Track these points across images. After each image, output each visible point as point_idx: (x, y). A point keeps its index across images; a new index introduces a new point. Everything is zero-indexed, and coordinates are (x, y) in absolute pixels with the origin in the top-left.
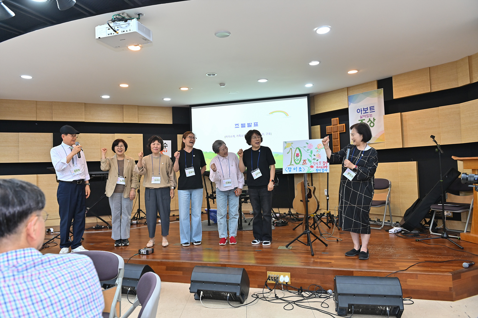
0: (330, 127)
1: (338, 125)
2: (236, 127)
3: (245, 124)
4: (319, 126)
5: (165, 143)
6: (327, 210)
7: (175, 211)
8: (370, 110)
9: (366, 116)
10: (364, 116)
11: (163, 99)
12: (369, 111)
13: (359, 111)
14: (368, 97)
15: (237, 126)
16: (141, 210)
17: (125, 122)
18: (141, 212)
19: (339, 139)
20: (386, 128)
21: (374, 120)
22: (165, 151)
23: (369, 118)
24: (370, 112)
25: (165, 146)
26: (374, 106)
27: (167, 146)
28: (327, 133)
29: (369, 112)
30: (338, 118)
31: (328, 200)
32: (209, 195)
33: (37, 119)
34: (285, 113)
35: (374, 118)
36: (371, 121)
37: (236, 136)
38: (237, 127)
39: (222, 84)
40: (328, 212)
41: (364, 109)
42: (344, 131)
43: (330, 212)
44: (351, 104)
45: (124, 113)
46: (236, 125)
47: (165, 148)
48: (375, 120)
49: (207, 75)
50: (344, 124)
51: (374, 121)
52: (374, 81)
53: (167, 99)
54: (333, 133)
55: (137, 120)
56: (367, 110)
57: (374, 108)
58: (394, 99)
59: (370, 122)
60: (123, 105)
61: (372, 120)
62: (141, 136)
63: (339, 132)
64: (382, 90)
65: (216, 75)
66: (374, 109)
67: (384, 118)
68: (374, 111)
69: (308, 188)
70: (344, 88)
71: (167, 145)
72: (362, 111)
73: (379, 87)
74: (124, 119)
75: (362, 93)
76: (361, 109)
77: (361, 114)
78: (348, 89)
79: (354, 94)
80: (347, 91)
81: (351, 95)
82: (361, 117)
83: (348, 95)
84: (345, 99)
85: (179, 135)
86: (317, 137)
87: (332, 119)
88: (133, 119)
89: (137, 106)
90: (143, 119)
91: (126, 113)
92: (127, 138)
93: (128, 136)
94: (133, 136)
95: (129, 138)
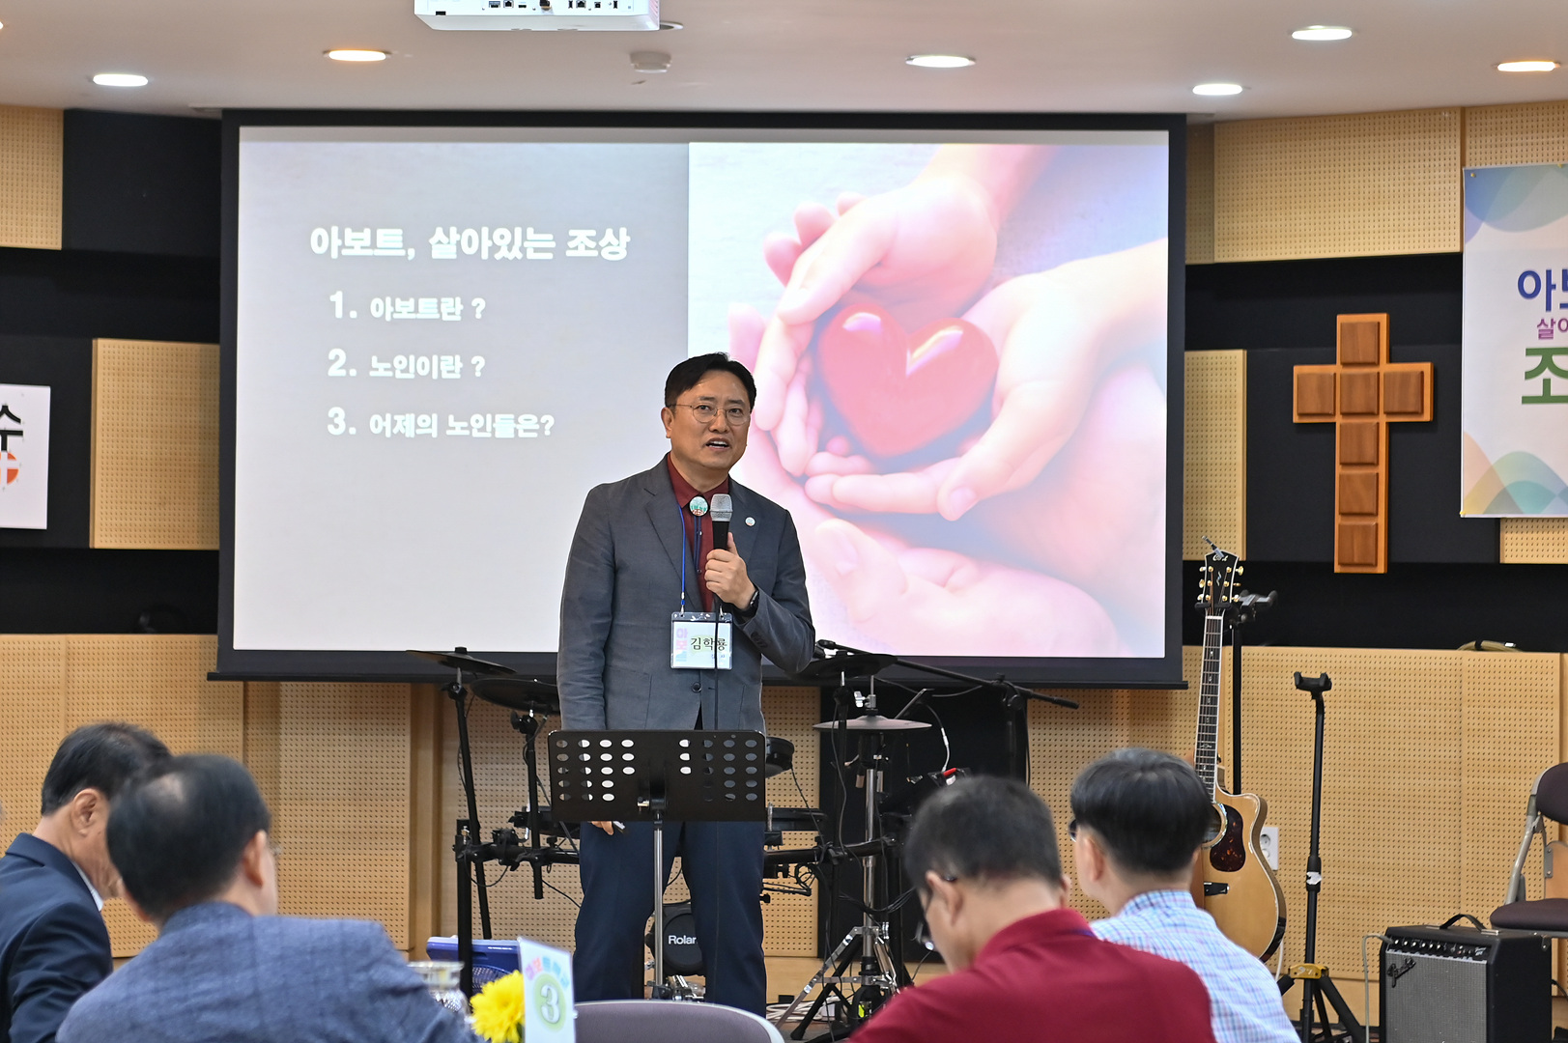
0: (1321, 377)
1: (1385, 367)
4: (1237, 358)
6: (1310, 957)
10: (1564, 325)
11: (89, 78)
13: (1532, 284)
19: (1382, 469)
27: (20, 433)
28: (1301, 415)
30: (1382, 318)
31: (1313, 890)
32: (486, 838)
40: (1311, 974)
42: (1422, 413)
43: (1325, 971)
44: (1485, 228)
50: (1426, 367)
54: (1339, 420)
63: (1383, 420)
69: (1225, 806)
70: (1435, 111)
72: (1550, 287)
75: (1563, 166)
76: (1549, 273)
77: (1549, 308)
78: (1468, 121)
79: (1509, 165)
80: (1458, 133)
81: (1483, 166)
82: (1543, 327)
83: (1467, 159)
84: (1442, 185)
85: (107, 349)
86: (1219, 433)
87: (1341, 319)
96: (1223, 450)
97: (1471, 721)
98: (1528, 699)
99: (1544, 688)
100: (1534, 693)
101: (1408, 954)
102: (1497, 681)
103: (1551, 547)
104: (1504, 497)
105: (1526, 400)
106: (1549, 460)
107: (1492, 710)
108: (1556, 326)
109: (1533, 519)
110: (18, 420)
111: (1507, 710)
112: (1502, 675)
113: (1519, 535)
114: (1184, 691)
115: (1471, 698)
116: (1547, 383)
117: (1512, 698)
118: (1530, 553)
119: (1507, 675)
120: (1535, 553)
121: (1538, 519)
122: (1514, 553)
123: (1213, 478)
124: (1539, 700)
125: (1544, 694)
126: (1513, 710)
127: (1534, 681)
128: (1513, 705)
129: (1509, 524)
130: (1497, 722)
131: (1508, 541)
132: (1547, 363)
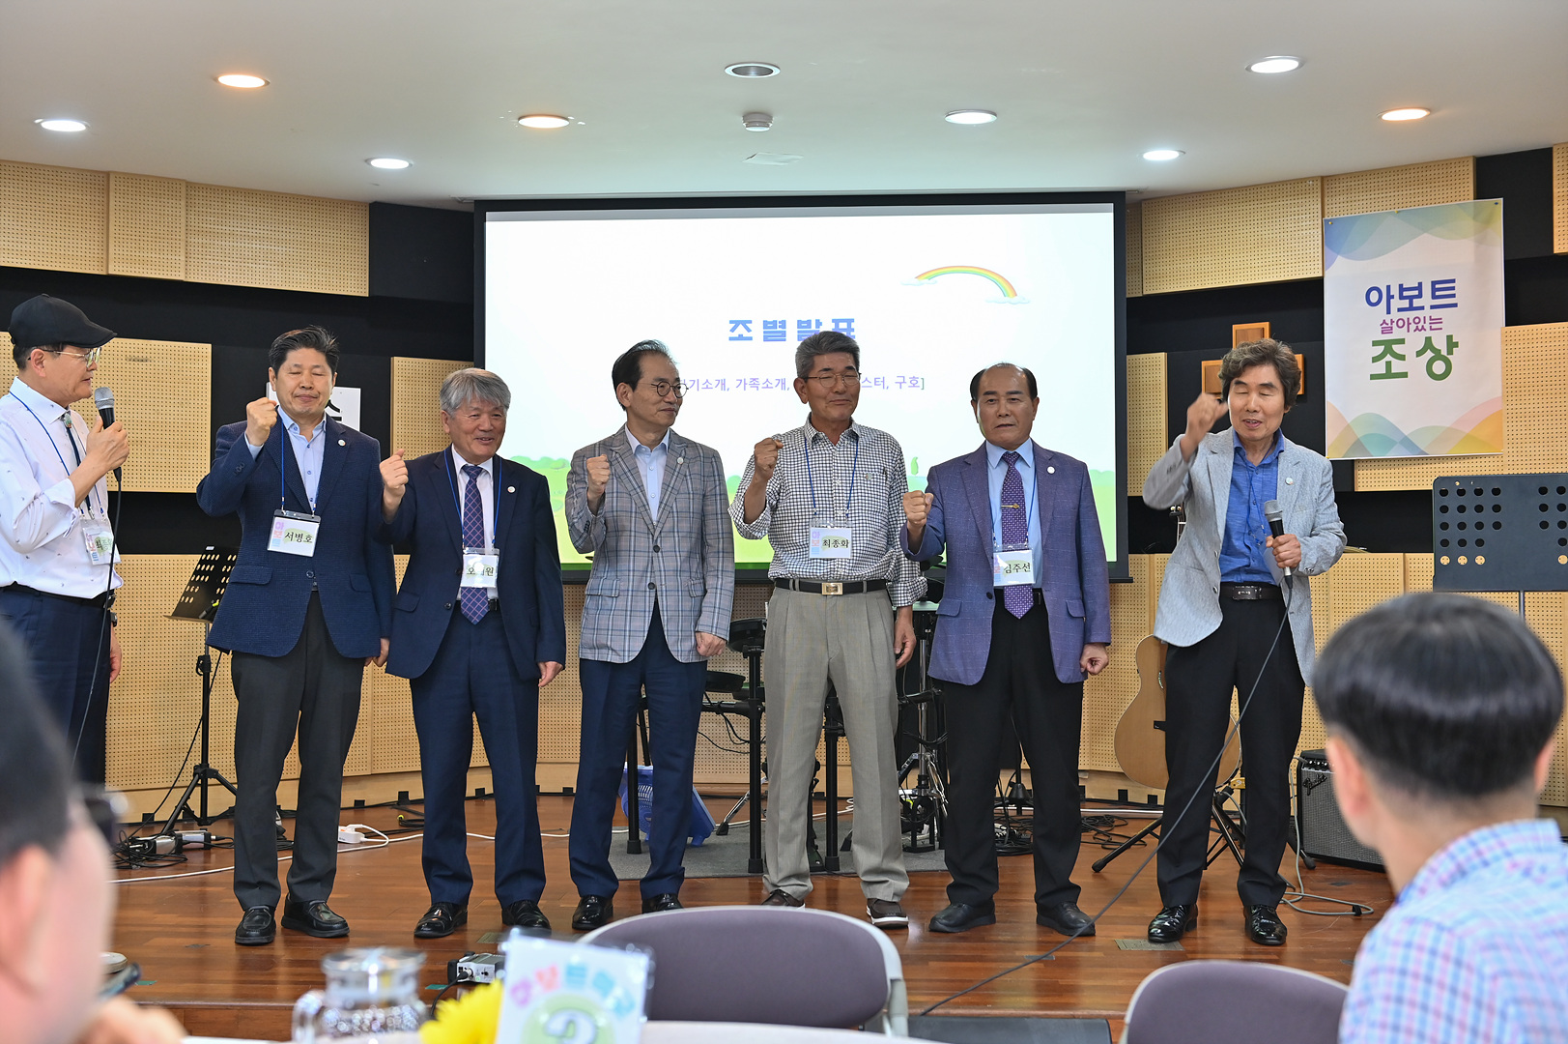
2: (735, 334)
3: (783, 324)
4: (1162, 357)
7: (363, 783)
8: (1434, 297)
9: (1413, 327)
10: (1401, 323)
11: (368, 161)
12: (1426, 300)
13: (1374, 296)
14: (1426, 235)
15: (741, 330)
16: (215, 774)
17: (116, 269)
18: (210, 781)
20: (1512, 387)
21: (1452, 344)
23: (1428, 333)
24: (1432, 307)
26: (1453, 281)
29: (1427, 308)
30: (1266, 325)
34: (1000, 280)
35: (1449, 338)
36: (1437, 352)
37: (731, 383)
38: (741, 338)
39: (756, 117)
41: (1402, 289)
44: (1340, 259)
46: (736, 323)
48: (1456, 345)
49: (729, 71)
51: (1450, 352)
52: (1460, 160)
53: (389, 164)
55: (183, 263)
56: (1420, 296)
57: (1453, 288)
58: (1558, 256)
59: (1429, 354)
60: (108, 174)
61: (1440, 344)
62: (201, 353)
64: (1496, 207)
65: (776, 71)
66: (1453, 296)
67: (1505, 342)
68: (1455, 305)
70: (1303, 180)
72: (1390, 297)
73: (1481, 193)
74: (111, 251)
75: (1398, 212)
76: (1388, 287)
77: (1389, 312)
78: (1326, 187)
79: (1357, 214)
80: (1319, 194)
81: (1338, 216)
82: (1384, 325)
83: (1326, 212)
84: (1308, 232)
85: (400, 364)
86: (1148, 410)
87: (1235, 327)
88: (158, 256)
89: (184, 184)
90: (212, 262)
91: (122, 220)
92: (128, 363)
93: (132, 354)
94: (157, 355)
95: (136, 366)
96: (1152, 421)
97: (1337, 602)
98: (1380, 586)
99: (1392, 578)
100: (1384, 582)
101: (1320, 771)
102: (1356, 573)
103: (1393, 479)
104: (1358, 445)
105: (1373, 377)
106: (1392, 419)
107: (1352, 594)
108: (1394, 324)
109: (1379, 460)
110: (338, 410)
111: (1364, 594)
112: (1360, 569)
113: (1369, 472)
114: (1129, 584)
115: (1337, 585)
116: (1388, 364)
117: (1368, 586)
118: (1377, 484)
119: (1364, 569)
120: (1381, 484)
121: (1382, 460)
122: (1365, 484)
123: (1145, 440)
124: (1388, 586)
125: (1392, 582)
126: (1368, 594)
127: (1384, 573)
128: (1368, 590)
129: (1361, 464)
130: (1356, 602)
131: (1361, 476)
132: (1388, 350)
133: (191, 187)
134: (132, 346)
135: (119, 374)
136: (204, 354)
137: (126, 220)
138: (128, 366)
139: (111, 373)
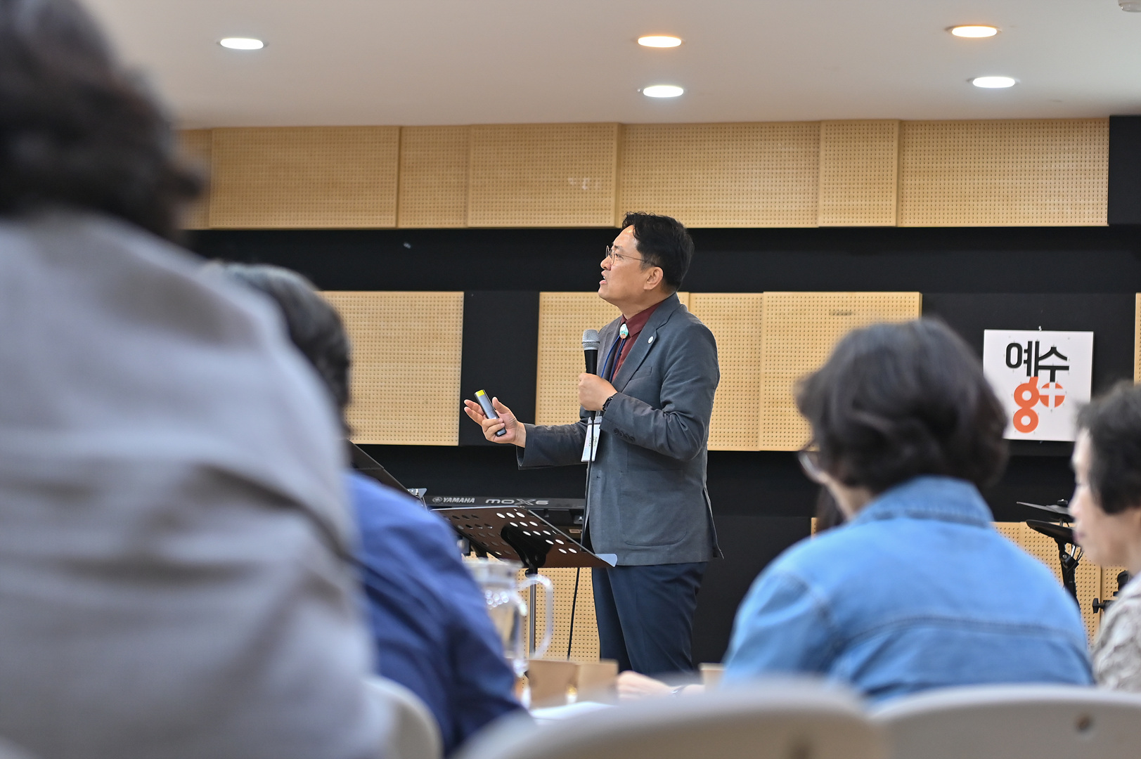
5: (1053, 351)
17: (825, 221)
22: (1052, 401)
25: (1053, 369)
27: (1066, 368)
33: (400, 221)
45: (822, 168)
47: (1052, 379)
55: (893, 209)
60: (819, 122)
62: (908, 304)
71: (1061, 362)
74: (821, 202)
88: (868, 203)
89: (897, 124)
90: (929, 203)
91: (832, 169)
92: (832, 317)
93: (836, 308)
94: (861, 308)
95: (840, 320)
110: (1065, 358)
133: (904, 126)
134: (836, 299)
135: (823, 329)
136: (911, 304)
137: (836, 169)
138: (831, 320)
139: (815, 329)
